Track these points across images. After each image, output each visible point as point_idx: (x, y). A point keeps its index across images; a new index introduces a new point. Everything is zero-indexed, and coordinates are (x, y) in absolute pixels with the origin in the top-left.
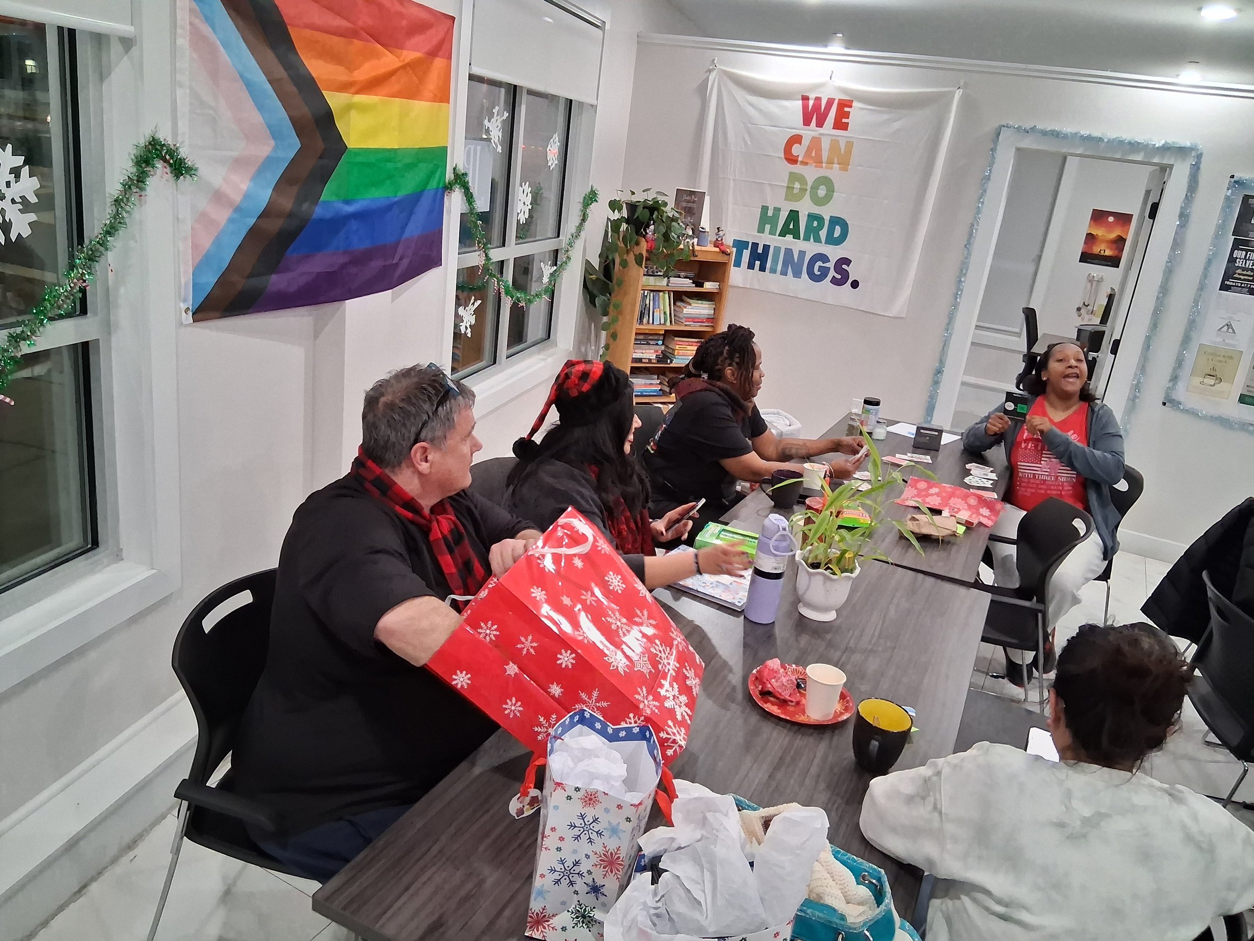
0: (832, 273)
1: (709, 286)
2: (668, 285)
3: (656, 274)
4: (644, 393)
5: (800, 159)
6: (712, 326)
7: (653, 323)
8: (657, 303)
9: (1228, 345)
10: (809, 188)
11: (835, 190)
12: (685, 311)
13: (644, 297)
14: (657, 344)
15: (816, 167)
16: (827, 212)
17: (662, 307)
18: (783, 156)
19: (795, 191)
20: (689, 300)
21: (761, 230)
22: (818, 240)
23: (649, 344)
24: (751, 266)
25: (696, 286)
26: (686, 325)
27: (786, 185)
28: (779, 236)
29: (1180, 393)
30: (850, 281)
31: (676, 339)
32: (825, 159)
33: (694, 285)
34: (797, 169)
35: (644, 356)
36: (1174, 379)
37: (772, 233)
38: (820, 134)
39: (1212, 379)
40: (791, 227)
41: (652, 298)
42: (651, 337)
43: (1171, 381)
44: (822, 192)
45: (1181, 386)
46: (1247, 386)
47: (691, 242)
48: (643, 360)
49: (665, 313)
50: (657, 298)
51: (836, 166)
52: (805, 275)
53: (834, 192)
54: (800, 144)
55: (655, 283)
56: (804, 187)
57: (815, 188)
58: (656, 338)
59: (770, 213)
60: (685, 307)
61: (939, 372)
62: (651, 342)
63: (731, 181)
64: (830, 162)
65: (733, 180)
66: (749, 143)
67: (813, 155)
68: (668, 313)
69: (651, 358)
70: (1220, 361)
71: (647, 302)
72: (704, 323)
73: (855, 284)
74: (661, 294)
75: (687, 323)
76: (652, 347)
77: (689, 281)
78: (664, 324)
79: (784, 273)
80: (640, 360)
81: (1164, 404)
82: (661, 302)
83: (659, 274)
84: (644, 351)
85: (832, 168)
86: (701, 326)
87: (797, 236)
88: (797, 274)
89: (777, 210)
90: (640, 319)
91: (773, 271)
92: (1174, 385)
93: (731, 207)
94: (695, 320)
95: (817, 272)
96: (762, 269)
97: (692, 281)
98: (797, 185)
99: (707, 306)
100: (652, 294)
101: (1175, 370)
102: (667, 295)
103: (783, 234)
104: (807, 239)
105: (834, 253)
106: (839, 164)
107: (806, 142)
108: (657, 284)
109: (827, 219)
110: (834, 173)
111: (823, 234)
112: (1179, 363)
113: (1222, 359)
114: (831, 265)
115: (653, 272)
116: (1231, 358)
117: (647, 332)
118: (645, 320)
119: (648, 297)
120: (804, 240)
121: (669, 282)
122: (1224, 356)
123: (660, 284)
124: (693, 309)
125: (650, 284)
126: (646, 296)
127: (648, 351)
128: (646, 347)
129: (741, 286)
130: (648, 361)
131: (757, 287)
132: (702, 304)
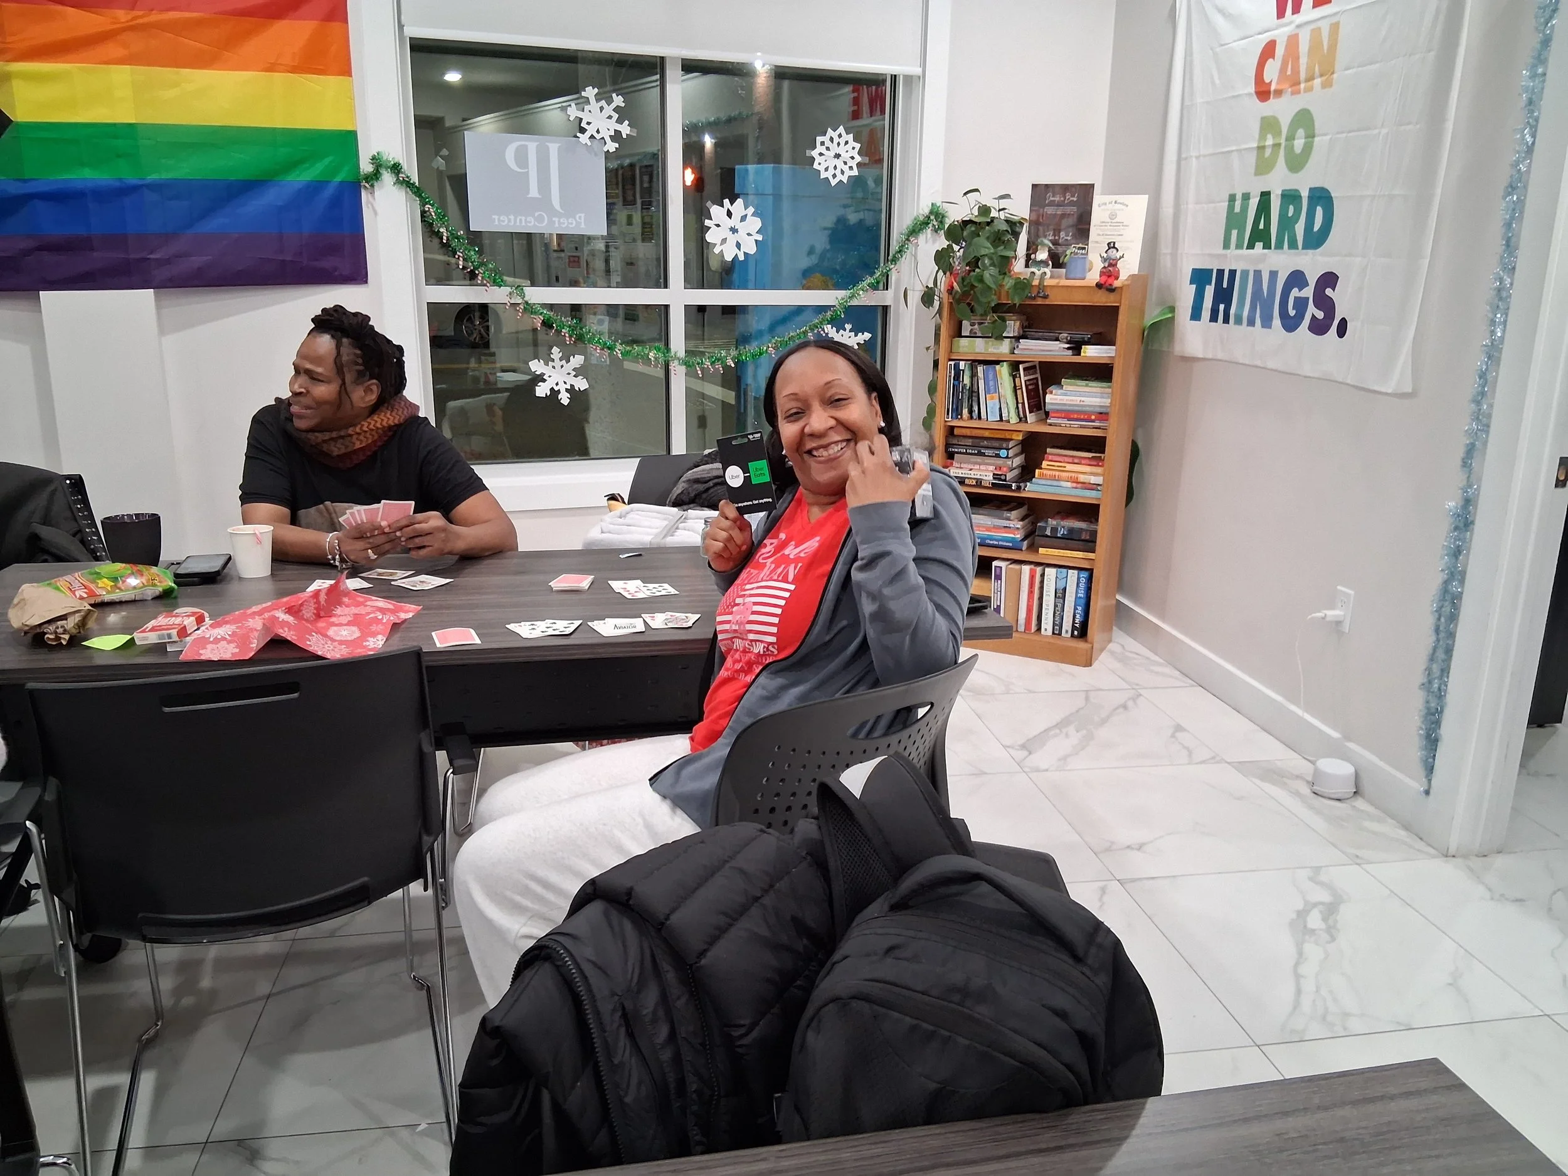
0: (1312, 310)
1: (1092, 353)
2: (1012, 353)
3: (999, 335)
4: (988, 541)
5: (1273, 88)
6: (1106, 428)
7: (980, 417)
8: (991, 383)
10: (1283, 141)
11: (1317, 132)
12: (1055, 398)
13: (958, 372)
14: (998, 456)
15: (1293, 93)
16: (1304, 184)
17: (1001, 391)
18: (1251, 89)
19: (1268, 152)
21: (1226, 246)
22: (1293, 245)
23: (983, 455)
24: (1214, 318)
26: (1053, 425)
27: (1255, 145)
28: (1247, 248)
30: (1335, 323)
31: (1049, 450)
32: (1303, 76)
33: (1072, 352)
34: (1272, 107)
35: (971, 474)
37: (1239, 246)
38: (1298, 26)
40: (1261, 226)
41: (980, 375)
42: (985, 443)
44: (1299, 144)
47: (1038, 273)
48: (967, 481)
49: (1006, 401)
50: (991, 376)
51: (1317, 82)
52: (1277, 322)
53: (1314, 137)
54: (1274, 58)
55: (986, 349)
56: (1277, 141)
57: (1290, 138)
58: (996, 444)
59: (1237, 209)
60: (1053, 392)
62: (988, 452)
63: (1194, 159)
64: (1310, 79)
65: (1197, 158)
66: (1217, 82)
67: (1289, 73)
69: (984, 478)
71: (967, 381)
72: (1093, 421)
73: (1342, 331)
74: (995, 367)
77: (1061, 346)
78: (1008, 421)
79: (1251, 323)
82: (1000, 381)
84: (971, 466)
85: (1309, 89)
86: (1082, 427)
87: (1267, 246)
88: (1267, 323)
89: (1246, 197)
90: (955, 409)
91: (1239, 321)
93: (1191, 206)
94: (1068, 414)
95: (1292, 313)
96: (1226, 320)
97: (1067, 345)
98: (1270, 141)
99: (1098, 390)
100: (979, 369)
102: (1006, 369)
103: (1251, 246)
104: (1279, 246)
105: (1313, 264)
106: (1321, 75)
107: (1280, 51)
108: (991, 350)
109: (1305, 194)
110: (1314, 99)
111: (1300, 228)
114: (1308, 292)
117: (978, 433)
118: (965, 413)
119: (967, 372)
120: (1275, 248)
121: (1015, 347)
123: (995, 351)
124: (1066, 395)
125: (977, 350)
126: (963, 371)
127: (982, 467)
128: (979, 459)
129: (1201, 356)
130: (974, 483)
131: (1220, 356)
132: (1087, 385)
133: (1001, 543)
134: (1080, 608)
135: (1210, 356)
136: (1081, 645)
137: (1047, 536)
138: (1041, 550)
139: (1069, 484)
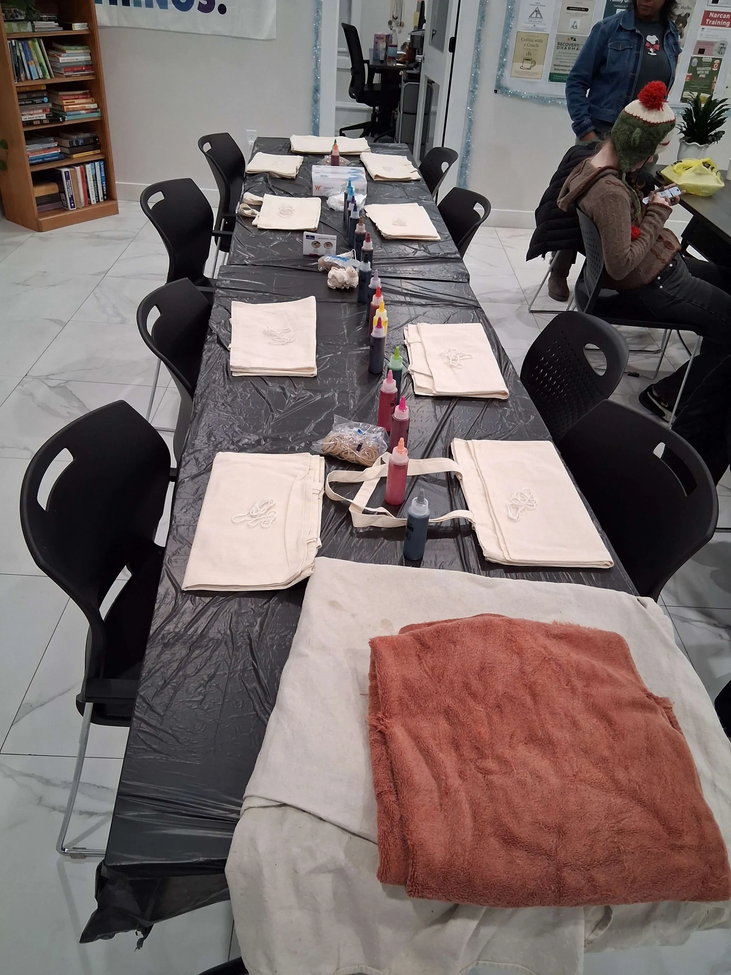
1: (77, 27)
2: (34, 31)
3: (16, 18)
4: (46, 159)
6: (93, 74)
7: (32, 79)
8: (28, 53)
9: (537, 30)
12: (61, 60)
13: (13, 48)
14: (43, 102)
17: (35, 58)
20: (61, 47)
23: (35, 103)
25: (64, 29)
26: (67, 77)
29: (508, 81)
30: (216, 7)
31: (60, 93)
33: (61, 28)
35: (34, 117)
36: (502, 66)
39: (528, 63)
41: (21, 49)
42: (34, 95)
43: (499, 70)
45: (507, 73)
46: (555, 65)
48: (35, 123)
49: (41, 65)
50: (27, 48)
55: (19, 30)
58: (40, 95)
60: (60, 56)
61: (316, 90)
62: (37, 101)
68: (44, 64)
69: (42, 118)
70: (533, 46)
71: (18, 54)
72: (84, 71)
74: (30, 42)
75: (67, 74)
76: (39, 106)
77: (54, 24)
78: (44, 78)
80: (29, 123)
81: (496, 91)
82: (33, 52)
83: (19, 18)
84: (32, 112)
86: (82, 75)
90: (17, 75)
92: (503, 72)
94: (73, 69)
97: (57, 24)
99: (82, 51)
100: (20, 44)
101: (501, 58)
102: (37, 44)
108: (22, 30)
112: (504, 51)
113: (534, 43)
115: (12, 16)
116: (541, 41)
117: (28, 89)
118: (22, 75)
119: (17, 48)
121: (33, 27)
122: (536, 41)
123: (25, 31)
124: (67, 56)
125: (14, 31)
126: (15, 46)
127: (35, 112)
128: (33, 107)
129: (109, 25)
130: (39, 123)
131: (125, 24)
132: (76, 49)
133: (53, 158)
134: (104, 183)
135: (116, 24)
136: (110, 203)
137: (75, 147)
138: (75, 156)
139: (84, 112)
